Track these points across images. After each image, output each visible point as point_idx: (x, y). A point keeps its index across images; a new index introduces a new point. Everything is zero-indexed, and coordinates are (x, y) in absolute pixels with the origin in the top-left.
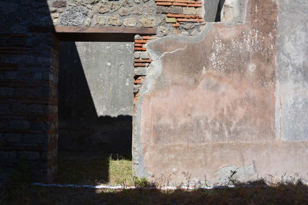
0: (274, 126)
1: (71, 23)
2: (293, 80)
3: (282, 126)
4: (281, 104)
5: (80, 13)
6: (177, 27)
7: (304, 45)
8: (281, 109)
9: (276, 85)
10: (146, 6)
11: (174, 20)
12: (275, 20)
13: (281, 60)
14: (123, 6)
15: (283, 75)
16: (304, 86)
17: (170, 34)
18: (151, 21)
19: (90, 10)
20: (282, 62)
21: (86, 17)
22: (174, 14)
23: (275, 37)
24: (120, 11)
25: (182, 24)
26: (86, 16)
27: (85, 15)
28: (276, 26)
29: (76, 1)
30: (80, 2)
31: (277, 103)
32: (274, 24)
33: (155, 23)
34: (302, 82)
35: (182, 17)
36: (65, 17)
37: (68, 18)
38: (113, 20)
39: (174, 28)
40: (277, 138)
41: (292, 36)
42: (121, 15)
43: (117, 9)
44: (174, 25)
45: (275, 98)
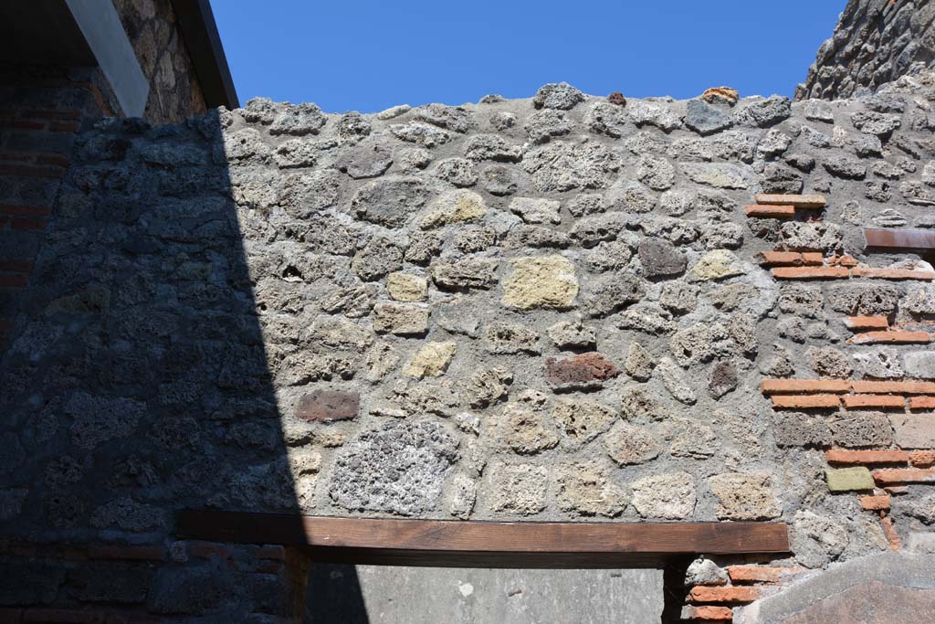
1: (381, 498)
5: (423, 450)
6: (883, 513)
10: (728, 414)
11: (862, 478)
14: (624, 416)
17: (854, 547)
18: (758, 487)
19: (471, 438)
21: (451, 468)
22: (855, 448)
24: (613, 440)
25: (902, 494)
26: (452, 463)
27: (444, 461)
29: (404, 395)
30: (424, 398)
33: (780, 497)
35: (895, 460)
36: (354, 469)
37: (365, 476)
38: (582, 487)
39: (869, 517)
42: (615, 462)
43: (594, 433)
44: (866, 501)
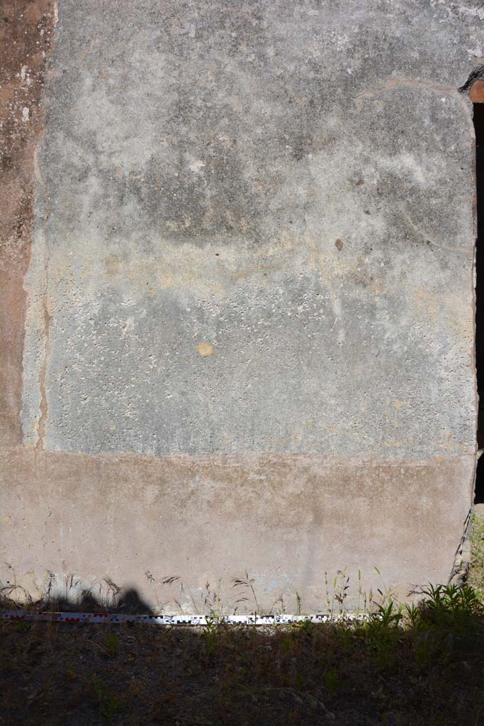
0: (18, 395)
2: (102, 229)
3: (47, 398)
4: (48, 318)
7: (158, 99)
8: (47, 334)
9: (33, 250)
12: (44, 19)
13: (56, 158)
15: (61, 211)
16: (149, 250)
20: (60, 166)
23: (41, 78)
28: (46, 42)
31: (33, 314)
32: (42, 32)
34: (140, 234)
40: (30, 442)
41: (112, 71)
45: (24, 294)
